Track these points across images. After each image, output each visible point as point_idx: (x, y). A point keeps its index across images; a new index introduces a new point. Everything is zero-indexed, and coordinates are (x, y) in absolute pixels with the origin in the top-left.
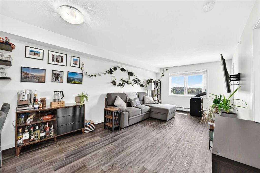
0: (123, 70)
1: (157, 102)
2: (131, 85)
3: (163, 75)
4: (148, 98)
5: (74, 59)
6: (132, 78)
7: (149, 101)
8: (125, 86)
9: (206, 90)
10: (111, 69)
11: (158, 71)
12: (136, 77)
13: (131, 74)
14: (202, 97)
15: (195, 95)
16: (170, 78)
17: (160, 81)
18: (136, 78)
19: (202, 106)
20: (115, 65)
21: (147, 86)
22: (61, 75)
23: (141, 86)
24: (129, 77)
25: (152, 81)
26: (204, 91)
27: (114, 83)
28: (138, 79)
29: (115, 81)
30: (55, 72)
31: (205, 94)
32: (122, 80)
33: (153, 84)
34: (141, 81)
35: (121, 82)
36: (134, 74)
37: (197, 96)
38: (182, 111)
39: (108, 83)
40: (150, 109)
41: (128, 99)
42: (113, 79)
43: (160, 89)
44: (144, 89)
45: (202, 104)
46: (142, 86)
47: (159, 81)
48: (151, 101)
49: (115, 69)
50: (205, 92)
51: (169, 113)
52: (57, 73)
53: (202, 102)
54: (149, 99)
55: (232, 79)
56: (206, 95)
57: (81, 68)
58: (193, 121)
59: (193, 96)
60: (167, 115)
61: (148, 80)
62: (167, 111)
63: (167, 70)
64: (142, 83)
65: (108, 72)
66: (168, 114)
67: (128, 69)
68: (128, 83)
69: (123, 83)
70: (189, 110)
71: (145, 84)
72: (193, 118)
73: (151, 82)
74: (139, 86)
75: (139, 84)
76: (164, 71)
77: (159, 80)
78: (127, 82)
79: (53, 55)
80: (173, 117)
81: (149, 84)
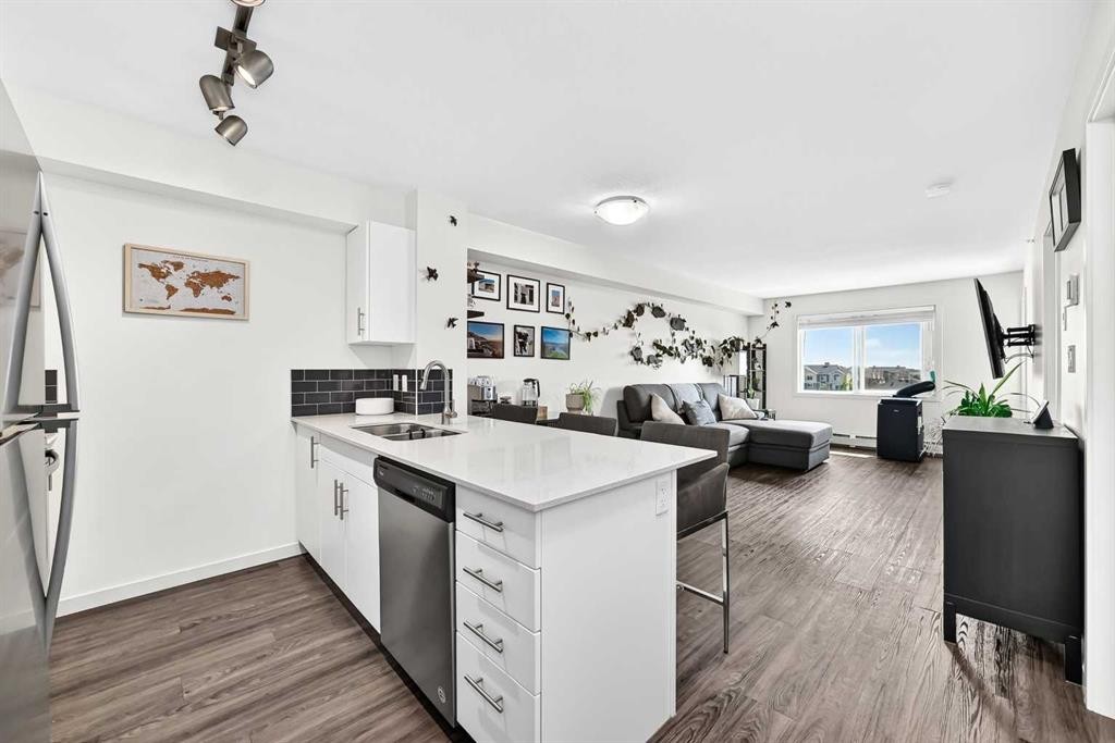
0: (658, 312)
1: (762, 415)
2: (678, 360)
3: (775, 324)
4: (732, 403)
5: (553, 292)
6: (681, 336)
7: (737, 411)
8: (663, 364)
9: (932, 374)
10: (629, 313)
11: (755, 310)
12: (692, 334)
13: (677, 323)
14: (919, 398)
15: (895, 392)
16: (800, 332)
17: (765, 345)
18: (693, 338)
19: (920, 426)
20: (640, 299)
21: (722, 363)
22: (530, 338)
23: (704, 364)
24: (673, 335)
25: (739, 345)
26: (925, 378)
27: (636, 354)
28: (697, 341)
29: (642, 348)
30: (519, 329)
31: (929, 387)
32: (656, 345)
33: (743, 356)
34: (707, 347)
35: (654, 352)
36: (686, 325)
37: (900, 394)
38: (846, 448)
39: (623, 355)
40: (750, 435)
41: (680, 405)
42: (635, 343)
43: (764, 373)
44: (713, 373)
45: (920, 418)
46: (708, 362)
47: (759, 345)
48: (742, 410)
49: (640, 310)
50: (930, 379)
51: (814, 444)
52: (524, 331)
53: (920, 413)
54: (736, 405)
55: (1012, 340)
56: (933, 392)
57: (568, 316)
58: (891, 472)
59: (890, 393)
60: (808, 453)
61: (725, 342)
62: (806, 439)
63: (789, 304)
64: (706, 354)
65: (623, 321)
66: (810, 447)
67: (672, 309)
68: (671, 355)
69: (658, 355)
70: (874, 444)
71: (716, 356)
72: (891, 465)
73: (738, 350)
74: (699, 361)
75: (701, 355)
76: (777, 309)
77: (758, 341)
78: (669, 351)
79: (516, 286)
80: (822, 463)
81: (730, 356)
